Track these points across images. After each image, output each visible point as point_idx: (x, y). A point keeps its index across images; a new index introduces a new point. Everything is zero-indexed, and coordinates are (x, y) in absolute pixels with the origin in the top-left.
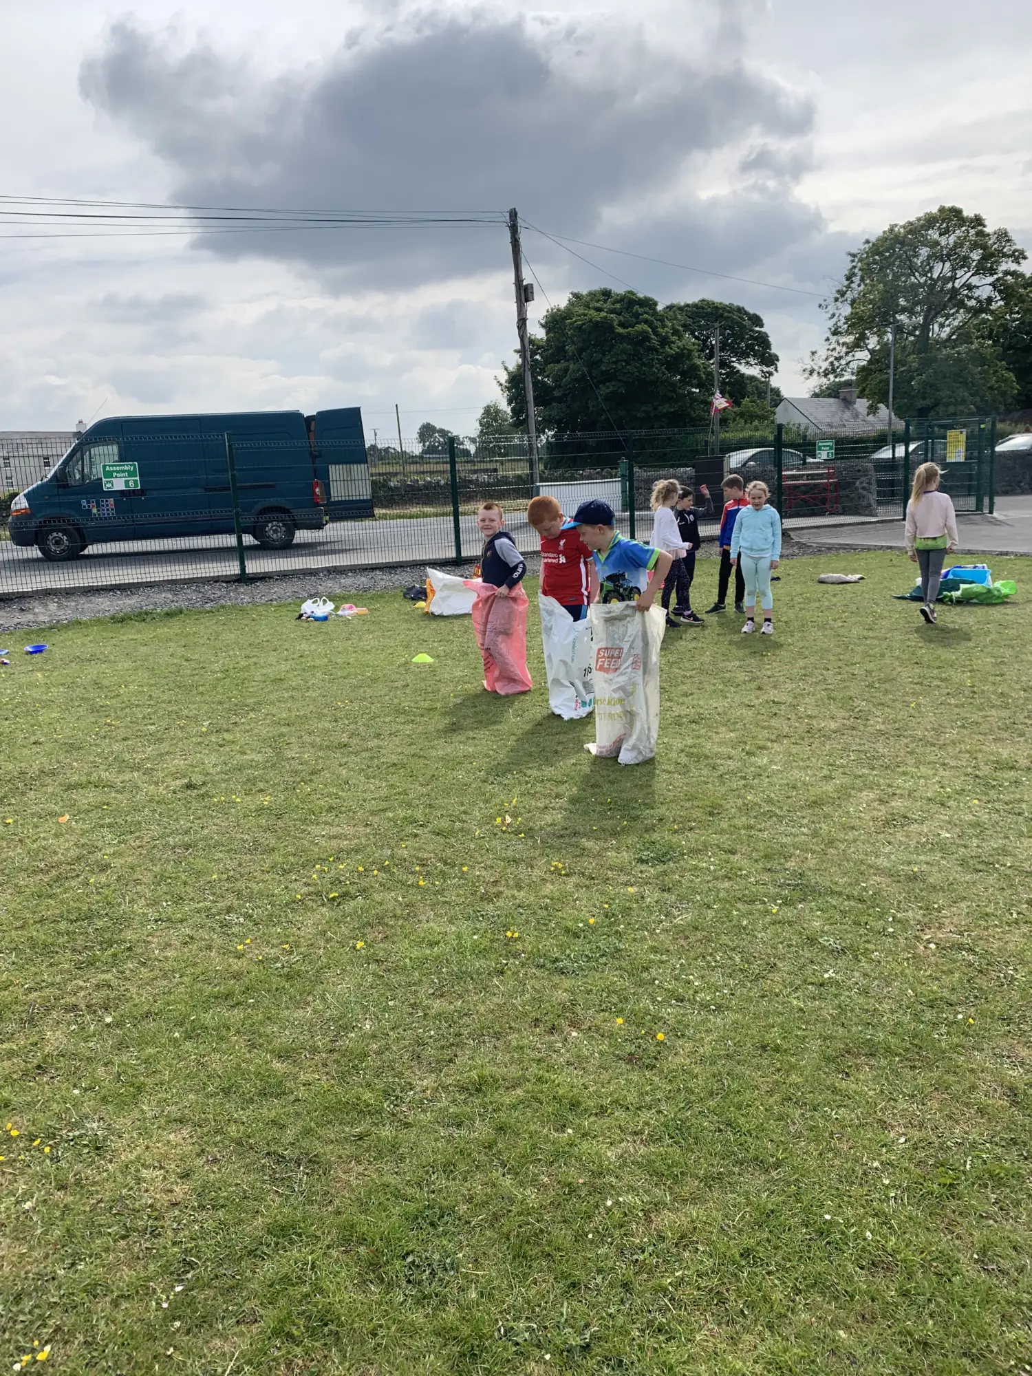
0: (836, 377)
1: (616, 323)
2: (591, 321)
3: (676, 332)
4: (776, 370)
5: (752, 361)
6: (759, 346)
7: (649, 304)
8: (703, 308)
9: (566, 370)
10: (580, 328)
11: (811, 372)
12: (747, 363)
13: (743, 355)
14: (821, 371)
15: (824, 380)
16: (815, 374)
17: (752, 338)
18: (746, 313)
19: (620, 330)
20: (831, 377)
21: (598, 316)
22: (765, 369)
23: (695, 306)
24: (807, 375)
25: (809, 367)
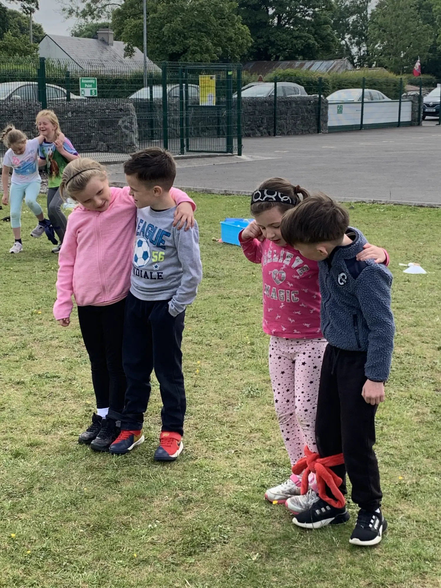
0: (93, 18)
4: (37, 7)
11: (71, 12)
14: (79, 11)
15: (83, 21)
16: (74, 14)
20: (89, 18)
22: (27, 5)
24: (66, 14)
25: (68, 7)
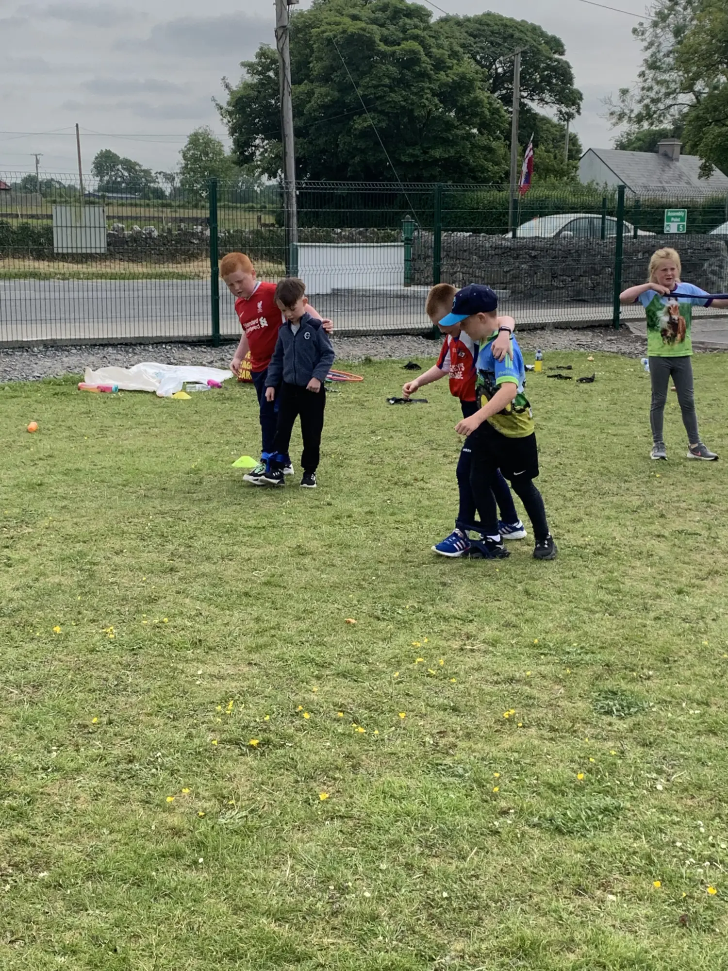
0: (652, 124)
1: (377, 38)
2: (344, 32)
3: (454, 54)
4: (578, 112)
5: (547, 96)
6: (558, 79)
7: (419, 13)
8: (488, 25)
9: (310, 94)
10: (329, 41)
11: (621, 116)
12: (542, 100)
13: (536, 90)
14: (633, 115)
15: (635, 127)
16: (626, 119)
17: (548, 67)
18: (543, 34)
19: (382, 47)
20: (645, 124)
21: (353, 27)
22: (564, 109)
23: (478, 21)
24: (615, 120)
25: (618, 110)
